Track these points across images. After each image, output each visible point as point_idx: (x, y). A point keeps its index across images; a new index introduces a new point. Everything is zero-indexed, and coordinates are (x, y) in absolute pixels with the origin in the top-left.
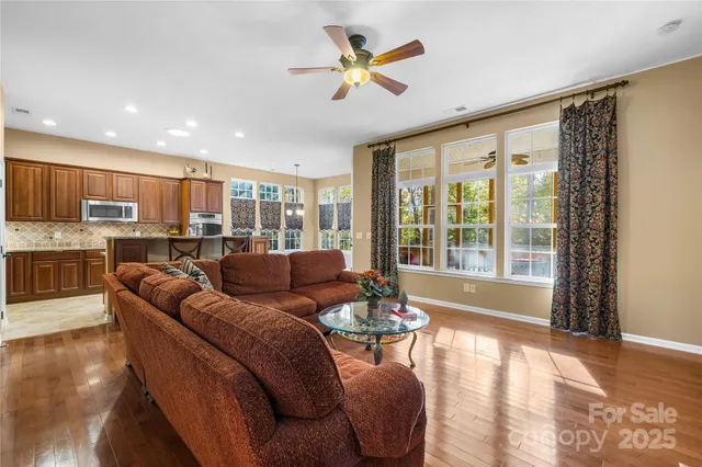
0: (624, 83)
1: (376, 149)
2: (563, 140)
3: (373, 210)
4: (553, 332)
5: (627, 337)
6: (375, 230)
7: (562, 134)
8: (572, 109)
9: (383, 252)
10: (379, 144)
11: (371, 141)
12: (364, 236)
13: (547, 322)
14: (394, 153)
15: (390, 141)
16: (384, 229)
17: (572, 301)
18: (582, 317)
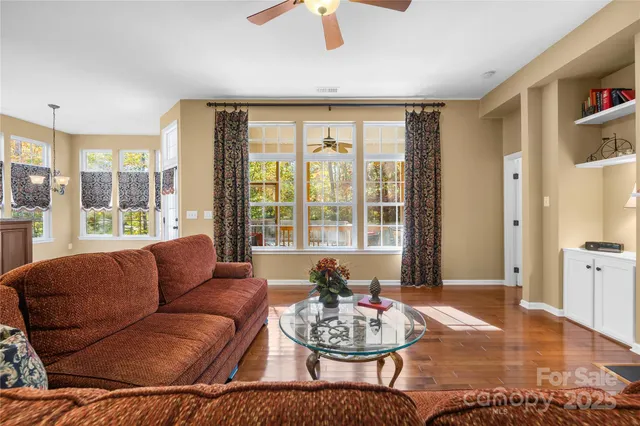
0: (442, 105)
1: (220, 109)
2: (408, 137)
3: (217, 184)
4: (404, 289)
5: (446, 282)
6: (219, 207)
7: (408, 133)
8: (413, 114)
9: (234, 234)
10: (225, 105)
11: (211, 99)
12: (200, 215)
13: (397, 282)
14: (247, 120)
15: (241, 105)
16: (235, 206)
17: (417, 262)
18: (423, 274)
